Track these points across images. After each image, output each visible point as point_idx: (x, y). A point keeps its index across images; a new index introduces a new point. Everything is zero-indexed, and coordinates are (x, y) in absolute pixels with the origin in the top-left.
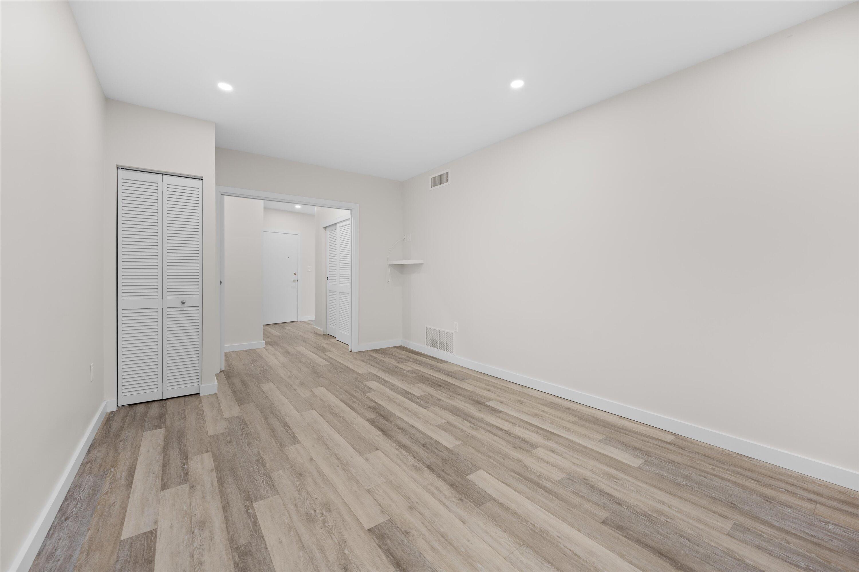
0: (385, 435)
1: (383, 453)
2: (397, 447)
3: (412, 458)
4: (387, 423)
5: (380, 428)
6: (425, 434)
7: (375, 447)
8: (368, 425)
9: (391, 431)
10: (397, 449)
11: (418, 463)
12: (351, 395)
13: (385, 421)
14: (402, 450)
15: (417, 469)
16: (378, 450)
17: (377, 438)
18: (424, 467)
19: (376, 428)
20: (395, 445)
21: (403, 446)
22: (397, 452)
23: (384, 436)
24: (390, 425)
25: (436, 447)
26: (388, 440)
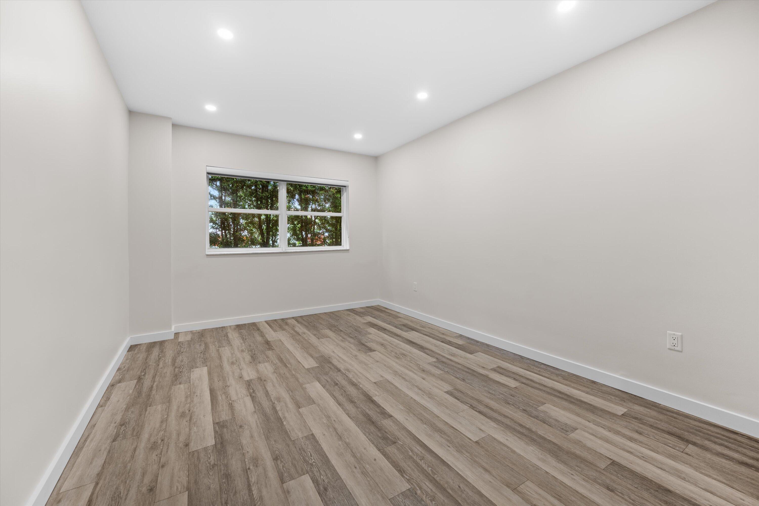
0: (368, 395)
1: (370, 380)
2: (359, 384)
3: (349, 376)
4: (367, 411)
5: (375, 404)
6: (330, 395)
7: (377, 385)
8: (389, 409)
9: (363, 400)
10: (359, 382)
11: (346, 373)
12: (436, 481)
13: (369, 413)
14: (355, 382)
15: (348, 370)
16: (375, 383)
17: (377, 393)
18: (343, 371)
19: (379, 404)
20: (361, 386)
21: (354, 385)
22: (360, 380)
23: (370, 395)
24: (364, 408)
25: (327, 383)
26: (366, 391)
